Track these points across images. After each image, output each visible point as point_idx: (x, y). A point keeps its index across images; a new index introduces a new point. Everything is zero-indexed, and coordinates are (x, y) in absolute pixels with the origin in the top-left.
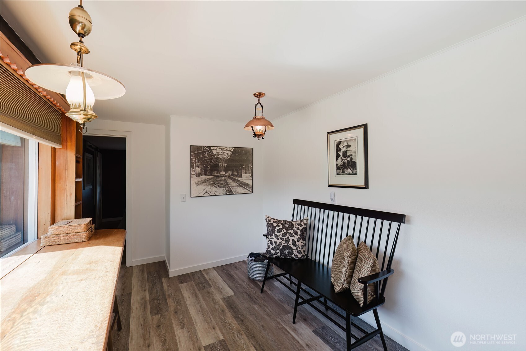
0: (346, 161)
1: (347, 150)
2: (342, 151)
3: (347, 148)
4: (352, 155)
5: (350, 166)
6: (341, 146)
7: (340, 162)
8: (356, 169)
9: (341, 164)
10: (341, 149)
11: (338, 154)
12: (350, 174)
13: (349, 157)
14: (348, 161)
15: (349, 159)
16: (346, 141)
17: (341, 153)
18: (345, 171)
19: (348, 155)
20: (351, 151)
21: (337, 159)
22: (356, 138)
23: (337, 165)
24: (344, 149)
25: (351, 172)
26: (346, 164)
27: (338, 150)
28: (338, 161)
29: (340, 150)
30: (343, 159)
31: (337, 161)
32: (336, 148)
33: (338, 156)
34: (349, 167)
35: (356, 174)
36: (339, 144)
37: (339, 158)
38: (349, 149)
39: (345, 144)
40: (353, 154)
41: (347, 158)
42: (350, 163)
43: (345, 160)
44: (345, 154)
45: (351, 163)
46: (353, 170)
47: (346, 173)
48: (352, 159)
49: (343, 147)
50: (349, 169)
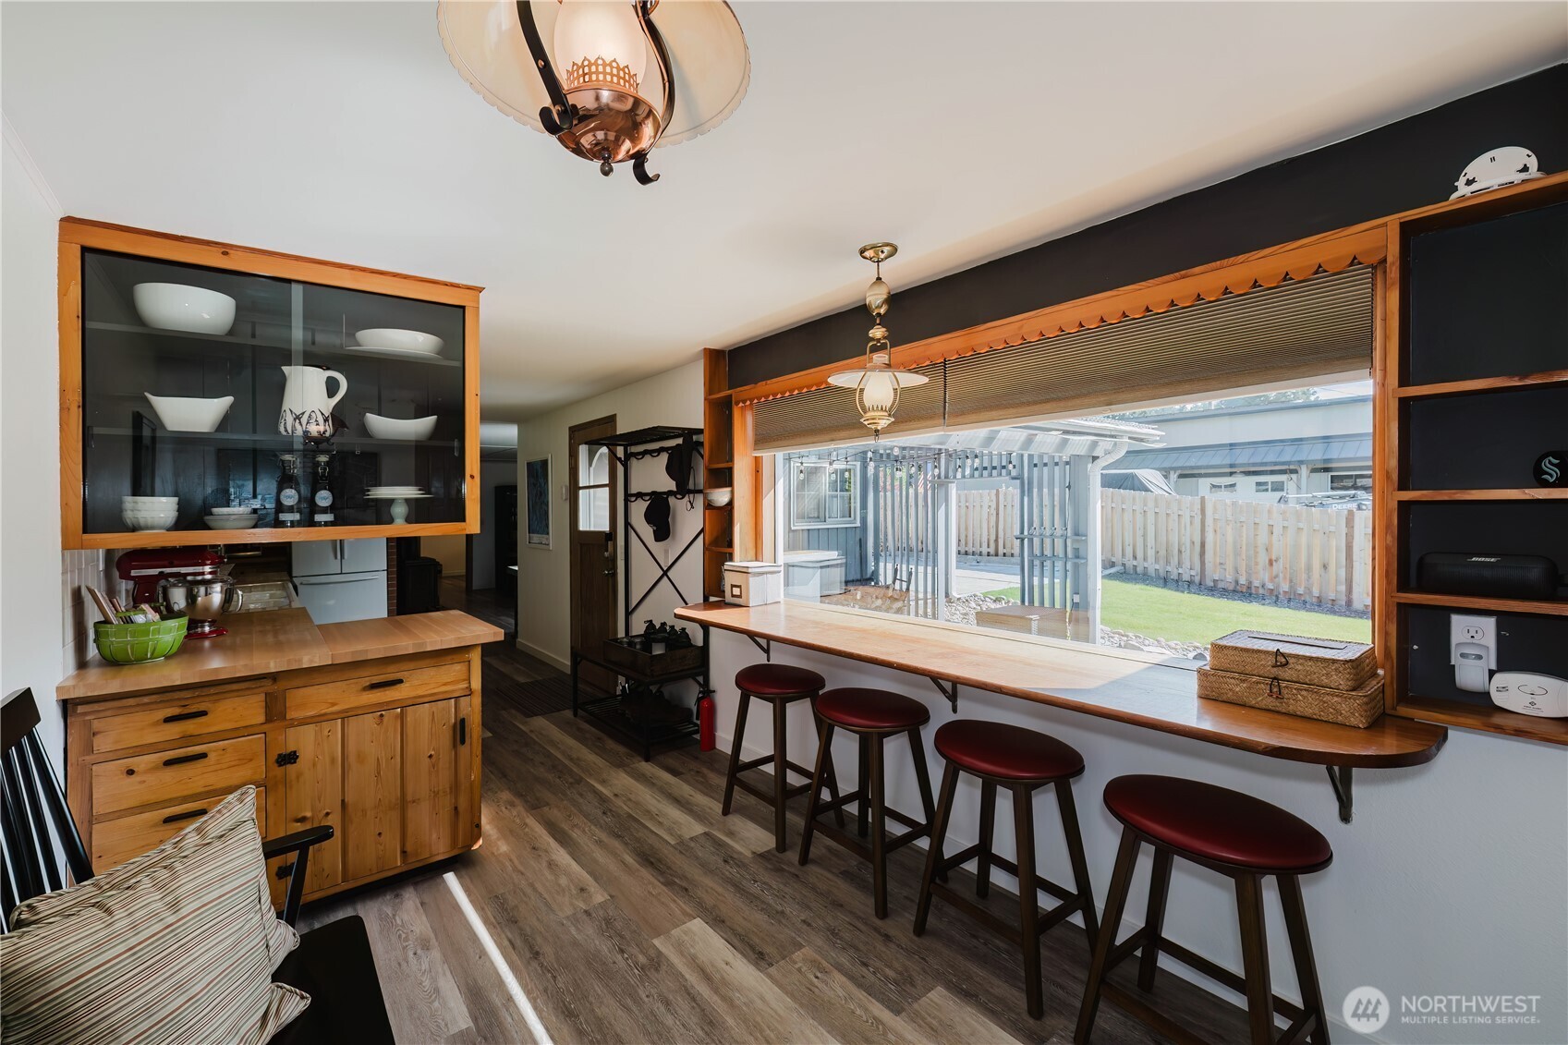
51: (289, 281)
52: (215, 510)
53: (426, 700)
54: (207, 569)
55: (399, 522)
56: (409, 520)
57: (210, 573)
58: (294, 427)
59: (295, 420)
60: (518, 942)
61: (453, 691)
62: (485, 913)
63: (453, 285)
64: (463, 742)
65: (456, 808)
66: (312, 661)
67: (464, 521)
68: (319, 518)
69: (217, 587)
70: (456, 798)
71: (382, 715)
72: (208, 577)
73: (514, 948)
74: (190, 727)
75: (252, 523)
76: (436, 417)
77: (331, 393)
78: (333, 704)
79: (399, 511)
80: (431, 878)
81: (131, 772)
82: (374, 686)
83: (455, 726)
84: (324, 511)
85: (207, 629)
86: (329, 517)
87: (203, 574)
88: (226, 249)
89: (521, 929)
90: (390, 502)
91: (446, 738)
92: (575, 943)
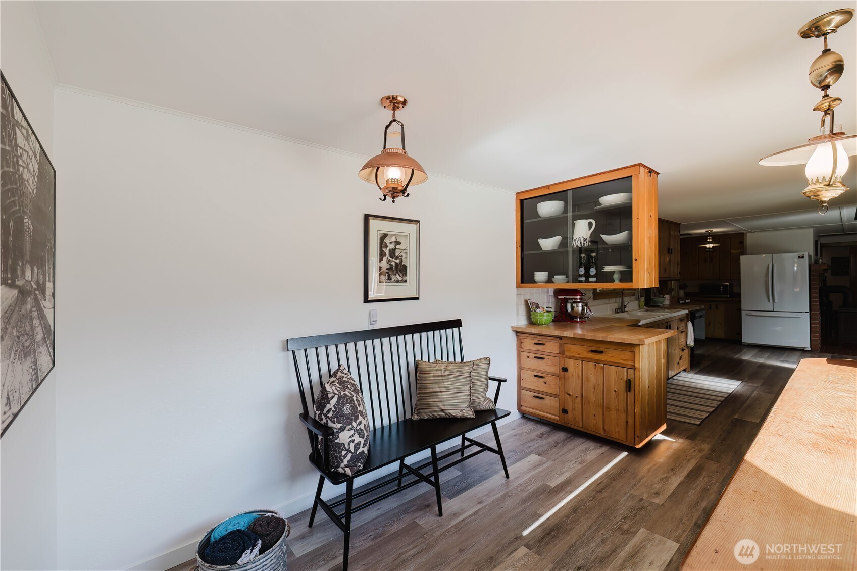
0: (393, 263)
1: (395, 249)
2: (388, 248)
3: (396, 246)
4: (402, 256)
5: (399, 271)
6: (387, 241)
7: (384, 264)
8: (406, 275)
9: (387, 267)
10: (388, 245)
11: (383, 251)
12: (398, 281)
13: (398, 258)
14: (396, 263)
15: (398, 261)
16: (395, 235)
17: (387, 251)
18: (392, 278)
19: (397, 255)
20: (401, 251)
21: (381, 260)
22: (408, 235)
23: (380, 268)
24: (392, 246)
25: (400, 279)
26: (393, 268)
27: (383, 246)
28: (382, 262)
29: (387, 247)
30: (389, 261)
31: (380, 262)
32: (379, 242)
33: (382, 255)
34: (397, 272)
35: (406, 281)
36: (384, 237)
37: (385, 259)
38: (398, 247)
39: (393, 239)
40: (404, 255)
41: (395, 259)
42: (399, 267)
43: (392, 261)
44: (392, 253)
45: (401, 266)
46: (403, 276)
47: (393, 280)
48: (402, 261)
49: (390, 243)
50: (397, 275)
51: (566, 191)
52: (555, 276)
53: (614, 364)
54: (579, 297)
55: (617, 282)
56: (621, 281)
57: (579, 299)
58: (584, 244)
59: (584, 241)
60: (602, 485)
61: (626, 364)
62: (612, 470)
63: (625, 168)
64: (630, 391)
65: (627, 422)
66: (567, 334)
67: (632, 282)
68: (591, 279)
69: (580, 305)
70: (627, 416)
71: (595, 365)
72: (579, 300)
73: (598, 484)
74: (540, 347)
75: (566, 281)
76: (627, 231)
77: (590, 228)
78: (579, 354)
79: (616, 276)
80: (619, 450)
81: (528, 357)
82: (592, 351)
83: (626, 381)
84: (593, 276)
85: (578, 320)
86: (594, 279)
87: (577, 299)
88: (548, 187)
89: (611, 483)
90: (613, 272)
91: (622, 387)
92: (616, 502)
